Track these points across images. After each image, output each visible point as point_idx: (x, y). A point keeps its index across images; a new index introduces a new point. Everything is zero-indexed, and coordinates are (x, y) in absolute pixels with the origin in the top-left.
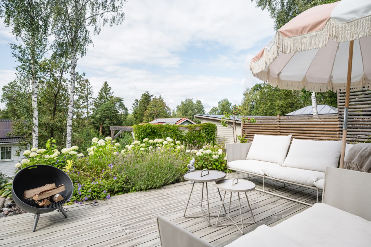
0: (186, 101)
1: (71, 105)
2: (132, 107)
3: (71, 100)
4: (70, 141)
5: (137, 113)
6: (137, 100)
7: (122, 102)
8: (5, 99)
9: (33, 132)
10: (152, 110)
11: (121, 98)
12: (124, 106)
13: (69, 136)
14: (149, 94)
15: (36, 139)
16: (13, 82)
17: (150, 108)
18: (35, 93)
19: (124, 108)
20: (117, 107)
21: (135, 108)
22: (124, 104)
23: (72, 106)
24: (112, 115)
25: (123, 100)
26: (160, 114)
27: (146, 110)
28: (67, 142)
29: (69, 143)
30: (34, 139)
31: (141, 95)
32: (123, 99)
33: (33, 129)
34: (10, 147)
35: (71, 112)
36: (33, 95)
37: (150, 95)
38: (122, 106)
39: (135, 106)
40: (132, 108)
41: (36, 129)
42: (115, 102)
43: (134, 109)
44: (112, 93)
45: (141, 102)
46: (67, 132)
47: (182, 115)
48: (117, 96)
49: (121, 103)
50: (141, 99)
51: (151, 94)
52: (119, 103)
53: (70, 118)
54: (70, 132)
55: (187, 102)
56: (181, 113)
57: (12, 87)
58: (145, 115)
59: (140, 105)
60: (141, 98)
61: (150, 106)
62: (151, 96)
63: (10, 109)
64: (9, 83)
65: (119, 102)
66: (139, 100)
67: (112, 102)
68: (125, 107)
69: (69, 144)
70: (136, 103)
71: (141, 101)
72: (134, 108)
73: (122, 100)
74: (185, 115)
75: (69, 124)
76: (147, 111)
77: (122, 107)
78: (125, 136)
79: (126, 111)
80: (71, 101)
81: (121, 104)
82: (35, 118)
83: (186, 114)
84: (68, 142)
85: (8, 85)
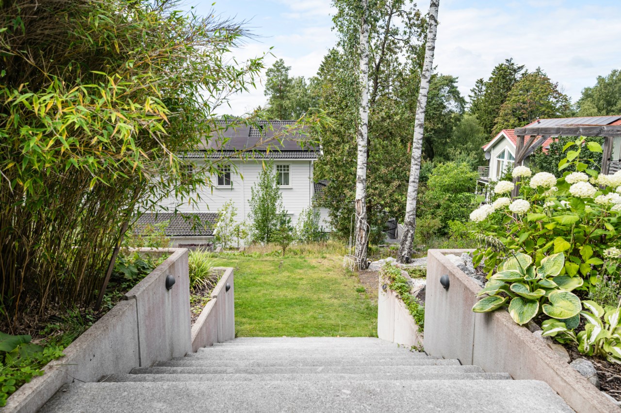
0: (613, 75)
1: (426, 78)
2: (470, 96)
3: (426, 67)
4: (418, 158)
5: (478, 110)
6: (481, 81)
7: (455, 84)
8: (269, 90)
9: (360, 137)
10: (518, 101)
11: (454, 77)
12: (458, 93)
13: (417, 148)
14: (513, 64)
15: (365, 152)
16: (279, 61)
17: (514, 97)
18: (365, 54)
19: (459, 97)
20: (444, 96)
21: (475, 99)
22: (458, 89)
23: (427, 80)
24: (434, 114)
25: (457, 80)
26: (538, 110)
27: (502, 102)
28: (412, 160)
29: (416, 162)
30: (361, 151)
31: (492, 69)
32: (457, 78)
33: (360, 130)
34: (288, 167)
35: (425, 96)
36: (362, 59)
37: (515, 67)
38: (454, 93)
39: (475, 93)
40: (469, 98)
41: (364, 130)
42: (440, 85)
43: (474, 101)
44: (435, 68)
45: (491, 84)
46: (414, 140)
47: (596, 110)
48: (445, 74)
49: (453, 87)
50: (490, 79)
51: (517, 63)
52: (448, 89)
53: (422, 109)
54: (420, 139)
55: (614, 78)
56: (594, 106)
57: (278, 70)
58: (501, 113)
59: (487, 92)
60: (492, 76)
61: (515, 90)
62: (519, 68)
63: (275, 107)
64: (274, 63)
65: (447, 85)
66: (486, 80)
67: (434, 87)
68: (461, 96)
69: (416, 164)
70: (478, 87)
71: (491, 81)
72: (473, 98)
73: (455, 82)
74: (604, 112)
75: (420, 123)
76: (507, 102)
77: (454, 96)
78: (455, 155)
79: (461, 105)
80: (428, 70)
81: (453, 90)
82: (364, 108)
83: (609, 108)
84: (415, 160)
85: (273, 67)
